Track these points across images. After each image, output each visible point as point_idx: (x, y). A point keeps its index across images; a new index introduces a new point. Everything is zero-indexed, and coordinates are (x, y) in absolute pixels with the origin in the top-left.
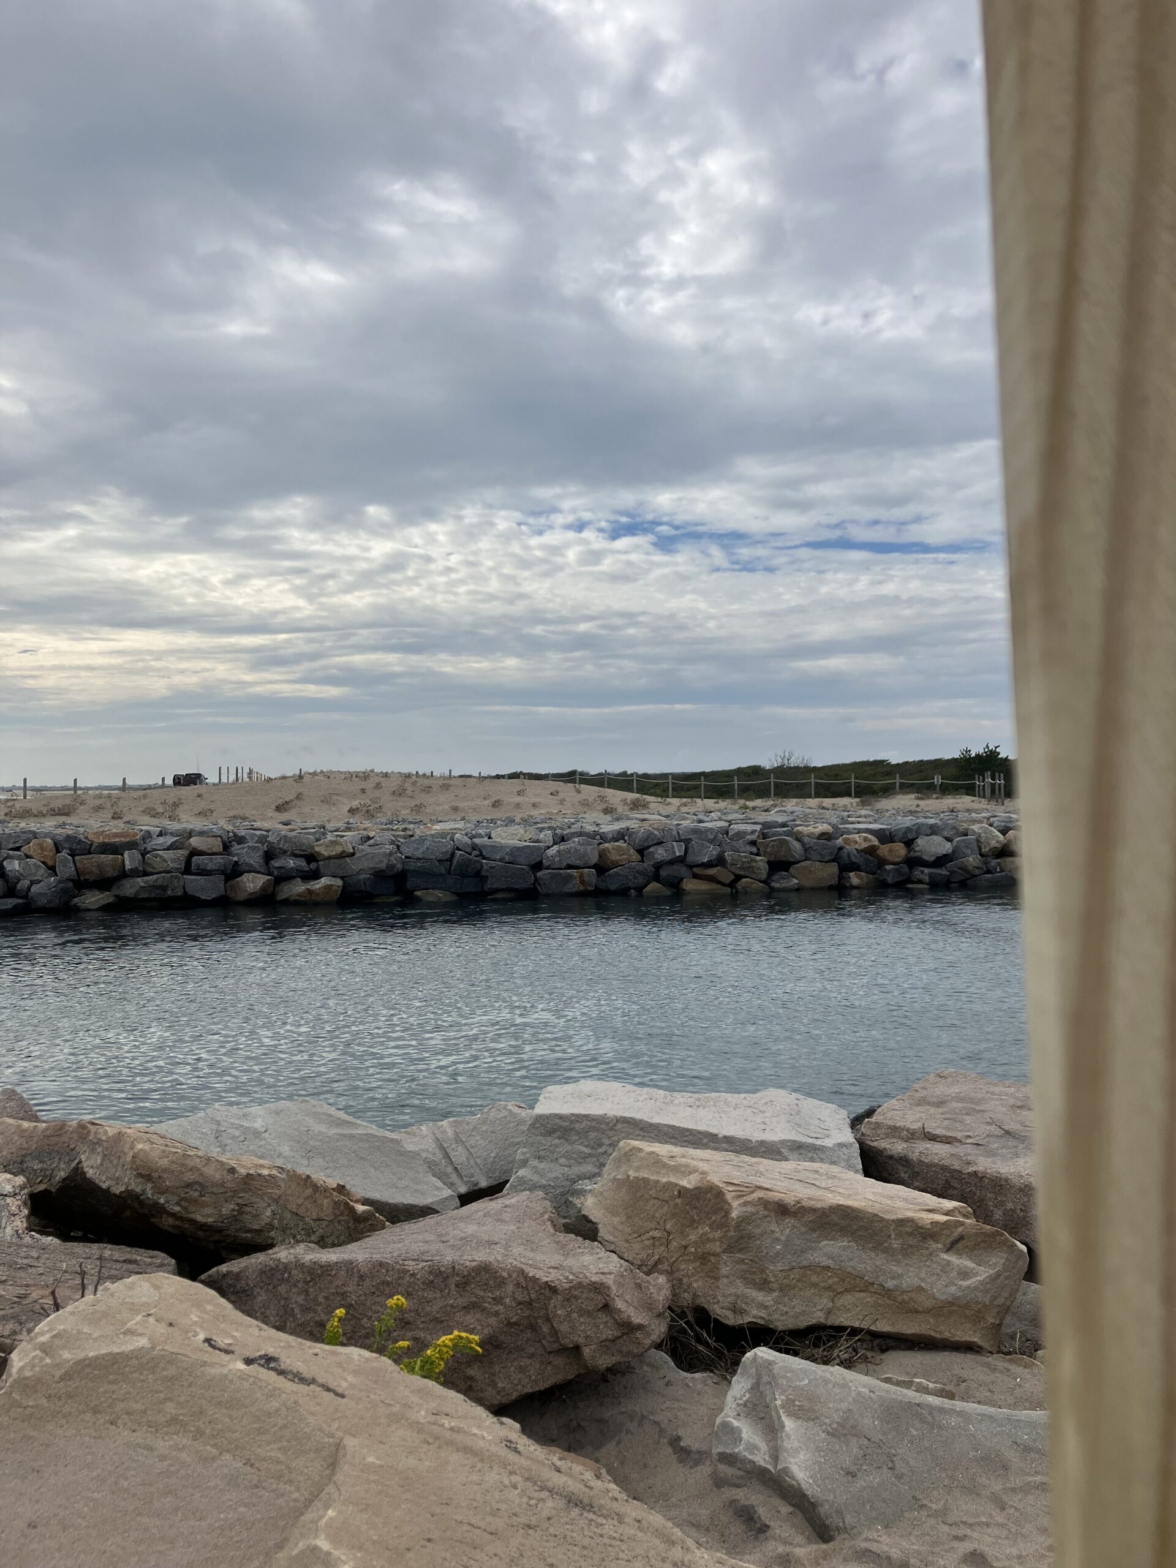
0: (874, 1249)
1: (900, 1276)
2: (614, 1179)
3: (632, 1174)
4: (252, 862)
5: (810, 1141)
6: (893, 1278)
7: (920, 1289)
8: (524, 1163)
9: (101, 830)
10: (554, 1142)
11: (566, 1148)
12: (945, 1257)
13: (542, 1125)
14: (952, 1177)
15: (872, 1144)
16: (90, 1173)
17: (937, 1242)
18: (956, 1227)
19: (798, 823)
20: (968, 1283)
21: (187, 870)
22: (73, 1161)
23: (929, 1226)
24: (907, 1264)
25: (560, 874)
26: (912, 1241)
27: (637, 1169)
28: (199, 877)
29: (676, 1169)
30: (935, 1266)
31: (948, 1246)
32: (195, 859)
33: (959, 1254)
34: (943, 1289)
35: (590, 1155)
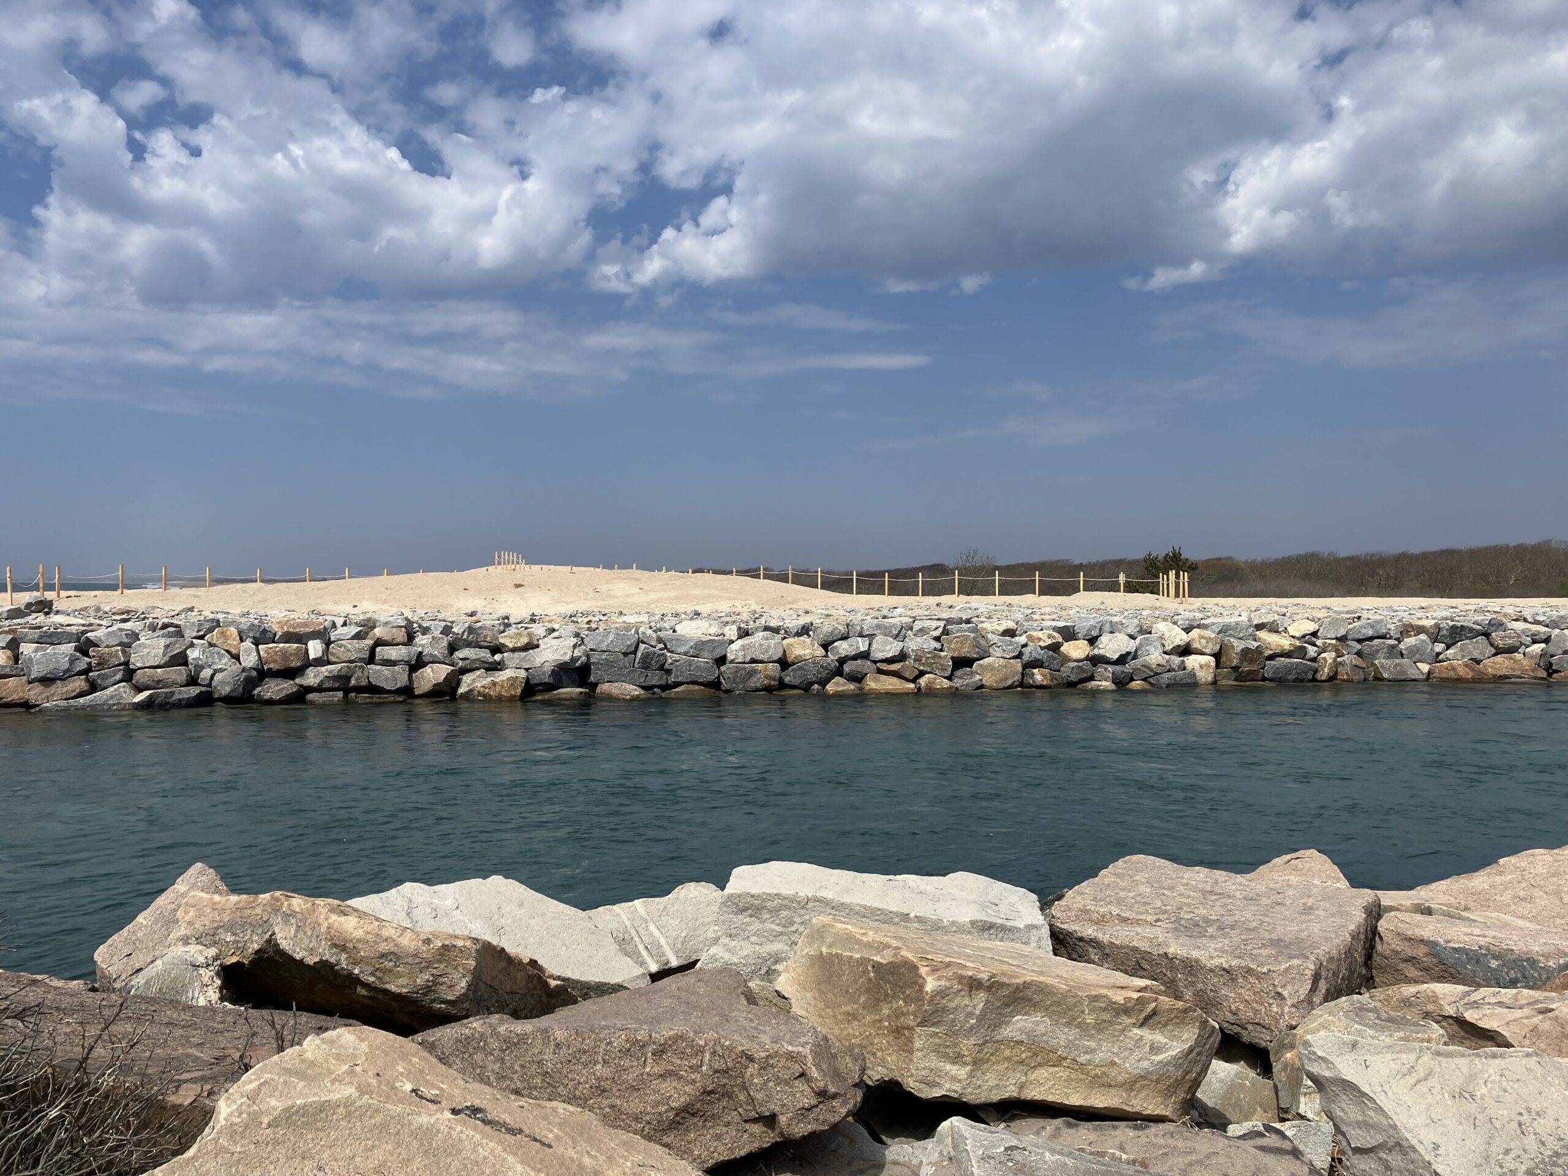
0: (1068, 1024)
1: (1093, 1051)
2: (807, 954)
3: (824, 950)
4: (436, 652)
5: (1000, 921)
6: (1086, 1053)
7: (1113, 1063)
8: (716, 940)
9: (285, 619)
10: (745, 920)
11: (757, 925)
12: (1139, 1032)
13: (734, 903)
14: (1143, 958)
15: (1063, 926)
16: (284, 944)
17: (1129, 1017)
18: (1148, 1003)
19: (982, 619)
20: (1160, 1057)
21: (371, 659)
22: (265, 933)
23: (1122, 1002)
24: (1100, 1040)
25: (745, 668)
26: (1106, 1016)
27: (830, 946)
28: (384, 668)
29: (868, 945)
30: (1127, 1040)
31: (1141, 1021)
32: (378, 649)
33: (1152, 1028)
34: (1135, 1063)
35: (781, 933)
